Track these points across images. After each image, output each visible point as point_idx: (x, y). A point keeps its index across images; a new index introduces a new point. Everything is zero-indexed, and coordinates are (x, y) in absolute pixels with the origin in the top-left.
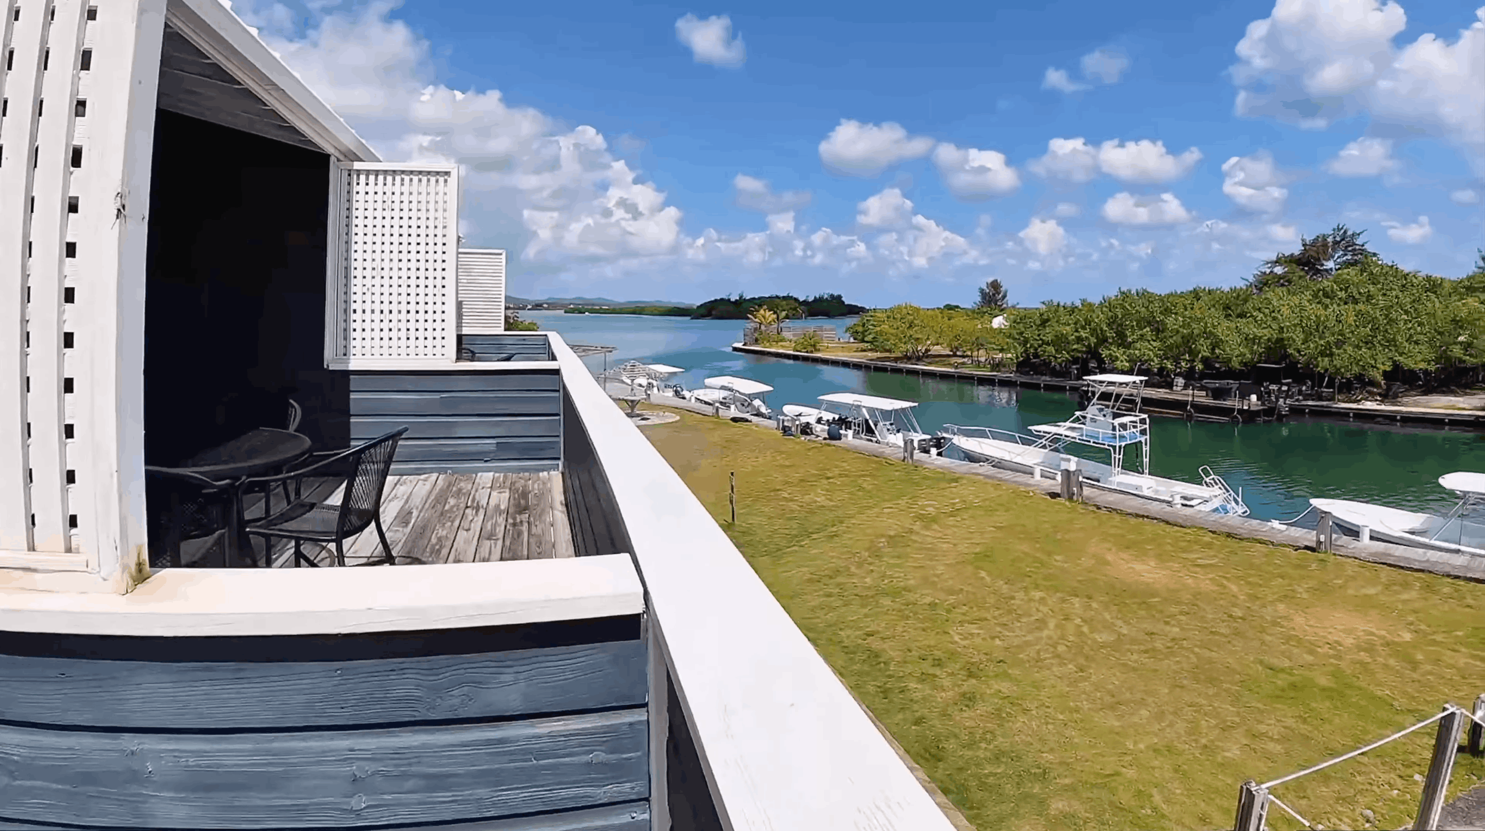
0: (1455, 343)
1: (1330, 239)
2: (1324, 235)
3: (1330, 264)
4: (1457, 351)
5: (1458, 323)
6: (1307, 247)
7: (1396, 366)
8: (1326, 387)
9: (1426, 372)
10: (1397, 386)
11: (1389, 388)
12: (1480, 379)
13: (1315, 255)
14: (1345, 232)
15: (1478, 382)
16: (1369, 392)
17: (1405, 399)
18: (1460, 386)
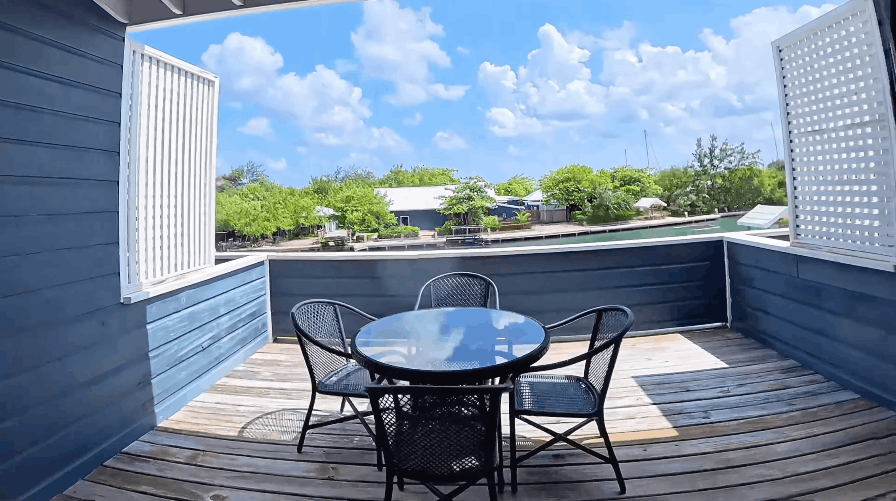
0: (301, 217)
1: (246, 168)
2: (242, 166)
3: (244, 181)
4: (302, 221)
5: (303, 208)
6: (234, 172)
7: (279, 229)
8: (247, 242)
9: (289, 231)
10: (278, 238)
11: (274, 239)
12: (311, 232)
13: (237, 176)
14: (253, 165)
15: (310, 233)
16: (267, 242)
17: (282, 244)
18: (305, 235)
